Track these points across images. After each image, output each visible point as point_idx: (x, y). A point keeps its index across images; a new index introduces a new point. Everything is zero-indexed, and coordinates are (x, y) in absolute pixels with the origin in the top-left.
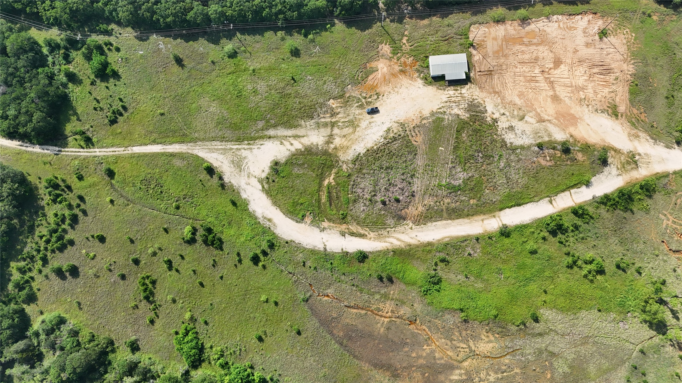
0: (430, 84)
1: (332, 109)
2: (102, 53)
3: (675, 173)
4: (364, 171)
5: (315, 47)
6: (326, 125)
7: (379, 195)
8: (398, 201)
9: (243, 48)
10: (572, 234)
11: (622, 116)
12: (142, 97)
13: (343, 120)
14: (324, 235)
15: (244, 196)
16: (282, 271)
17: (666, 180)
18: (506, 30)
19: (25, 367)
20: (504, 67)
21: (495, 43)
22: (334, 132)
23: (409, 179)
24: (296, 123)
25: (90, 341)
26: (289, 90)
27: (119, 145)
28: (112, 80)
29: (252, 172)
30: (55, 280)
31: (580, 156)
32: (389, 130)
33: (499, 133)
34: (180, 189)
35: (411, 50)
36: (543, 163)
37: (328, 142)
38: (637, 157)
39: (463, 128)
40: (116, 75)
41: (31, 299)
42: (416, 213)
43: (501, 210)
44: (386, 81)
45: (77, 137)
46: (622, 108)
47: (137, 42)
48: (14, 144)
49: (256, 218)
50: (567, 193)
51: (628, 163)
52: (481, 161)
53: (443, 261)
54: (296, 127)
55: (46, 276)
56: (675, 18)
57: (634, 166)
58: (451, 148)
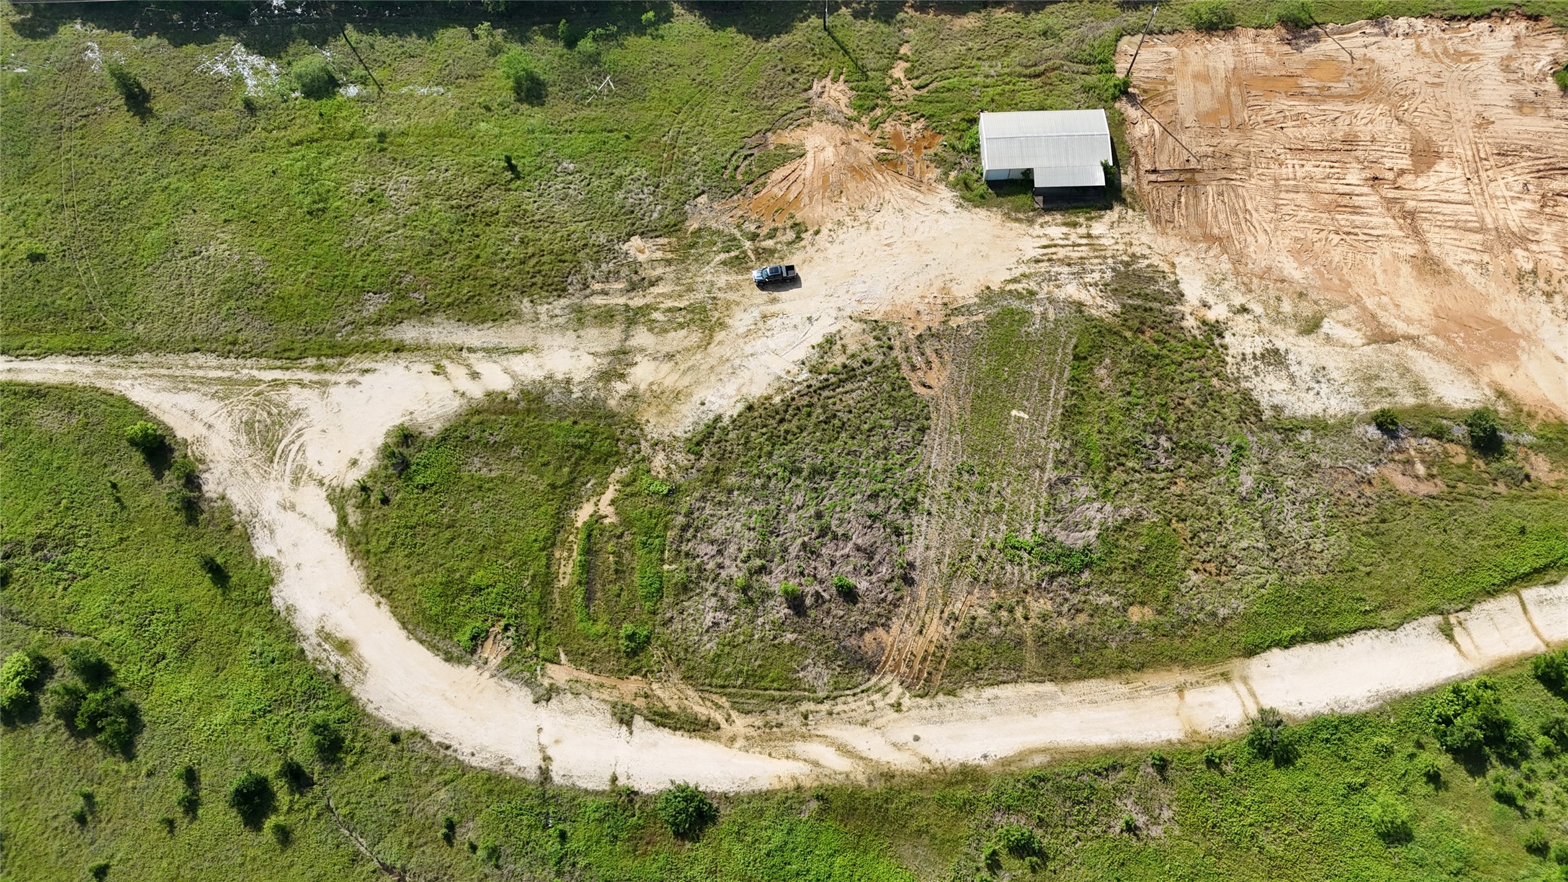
0: (981, 201)
1: (635, 267)
4: (732, 480)
5: (599, 77)
6: (606, 317)
7: (778, 570)
8: (849, 595)
9: (359, 71)
10: (1544, 767)
13: (669, 303)
14: (549, 717)
15: (264, 548)
16: (355, 858)
18: (1238, 52)
20: (1239, 161)
21: (1204, 89)
22: (632, 342)
23: (897, 517)
24: (502, 306)
26: (498, 201)
29: (311, 464)
31: (1540, 467)
32: (830, 341)
33: (1230, 369)
34: (29, 514)
35: (919, 100)
36: (1403, 484)
37: (606, 376)
39: (1096, 347)
42: (918, 645)
43: (1251, 651)
44: (832, 189)
47: (18, 40)
49: (293, 636)
50: (1508, 601)
52: (1169, 463)
53: (1022, 848)
54: (498, 318)
58: (1053, 414)
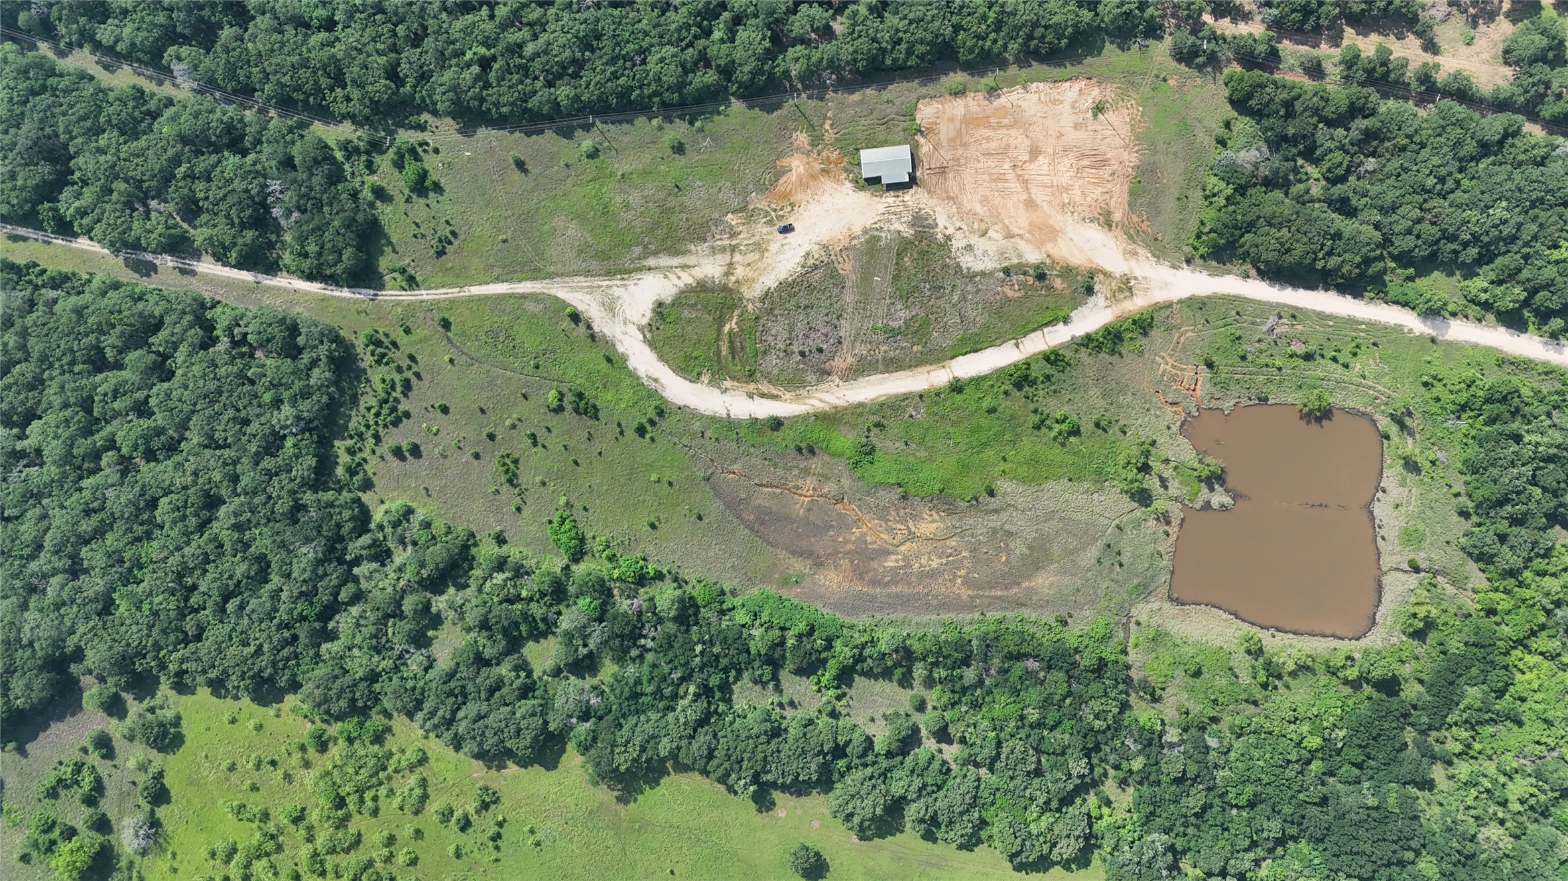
0: (862, 188)
1: (731, 227)
2: (417, 158)
3: (1180, 302)
4: (776, 312)
5: (704, 138)
6: (723, 250)
7: (796, 344)
8: (820, 350)
9: (606, 144)
10: (1042, 386)
11: (1117, 226)
12: (475, 217)
13: (746, 242)
14: (726, 397)
15: (621, 349)
16: (675, 444)
17: (1168, 312)
18: (966, 106)
19: (375, 565)
20: (962, 161)
21: (951, 126)
22: (734, 260)
23: (835, 322)
24: (683, 248)
25: (447, 534)
26: (672, 202)
27: (452, 286)
28: (431, 194)
29: (629, 317)
30: (395, 462)
31: (1058, 283)
32: (808, 254)
33: (953, 255)
34: (537, 342)
35: (836, 139)
36: (1010, 293)
37: (728, 274)
38: (1133, 282)
39: (906, 249)
40: (438, 188)
41: (368, 485)
42: (844, 365)
43: (952, 358)
44: (803, 185)
45: (396, 275)
46: (1117, 216)
47: (459, 137)
48: (315, 287)
49: (638, 378)
50: (1039, 333)
51: (1121, 290)
52: (928, 293)
53: (877, 425)
54: (684, 253)
55: (382, 457)
56: (1199, 81)
57: (1127, 294)
58: (889, 277)
